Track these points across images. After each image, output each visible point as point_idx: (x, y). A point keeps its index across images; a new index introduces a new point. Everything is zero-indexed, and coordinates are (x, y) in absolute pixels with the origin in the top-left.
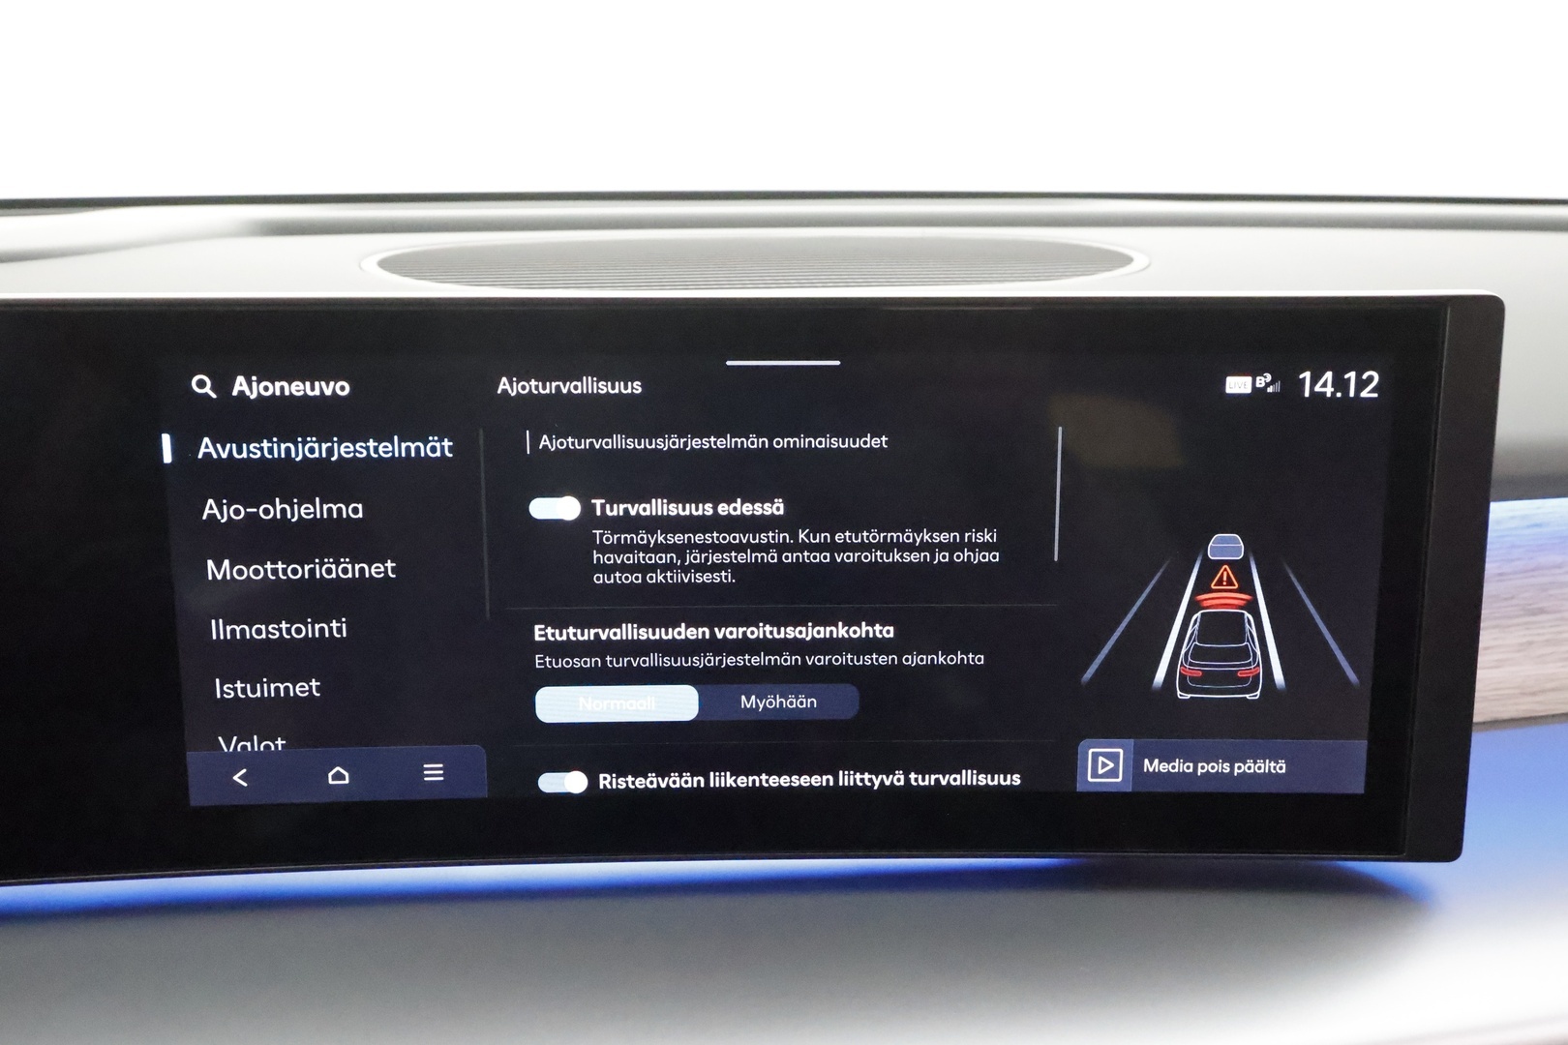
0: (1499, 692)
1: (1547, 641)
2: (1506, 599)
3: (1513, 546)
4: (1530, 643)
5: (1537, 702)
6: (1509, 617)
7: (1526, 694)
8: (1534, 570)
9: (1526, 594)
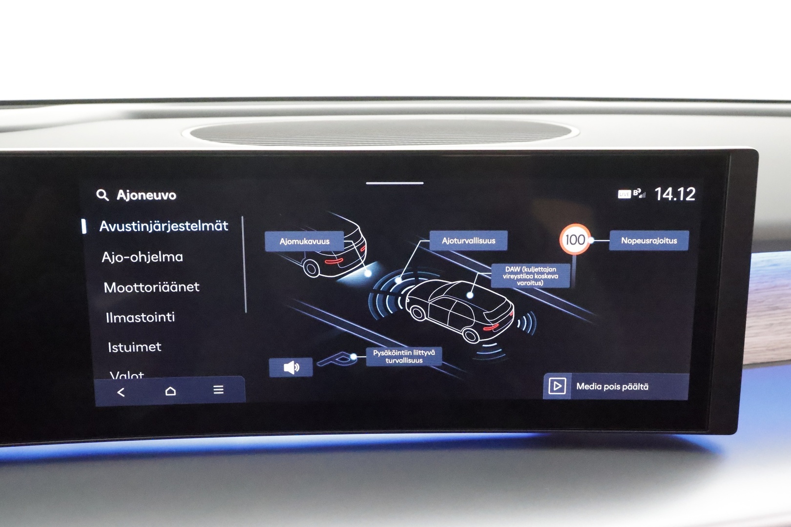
0: (756, 349)
1: (780, 323)
2: (759, 302)
3: (763, 276)
4: (772, 324)
5: (775, 354)
6: (760, 311)
7: (769, 350)
8: (774, 287)
9: (769, 300)
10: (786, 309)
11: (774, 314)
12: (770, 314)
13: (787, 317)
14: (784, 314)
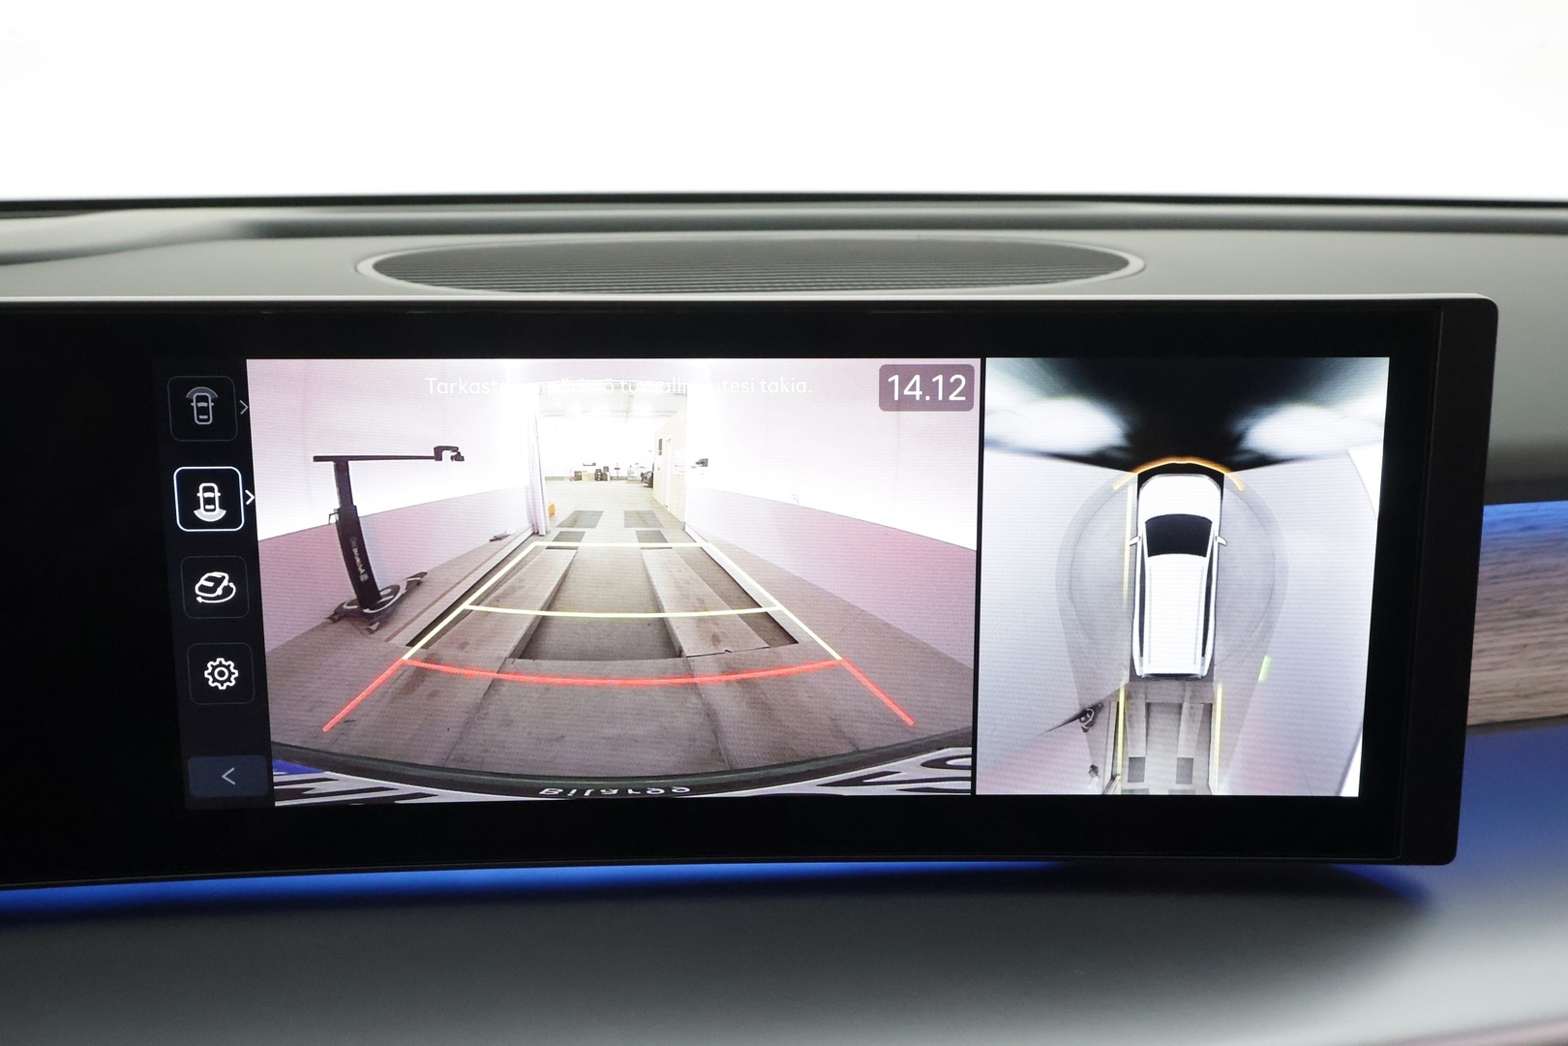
0: (1493, 695)
1: (1540, 643)
2: (1500, 602)
3: (1507, 549)
4: (1525, 646)
5: (1531, 705)
6: (1502, 620)
7: (1519, 696)
8: (1529, 572)
9: (1520, 598)
10: (1553, 614)
11: (1529, 626)
12: (1521, 626)
13: (1555, 631)
14: (1549, 626)
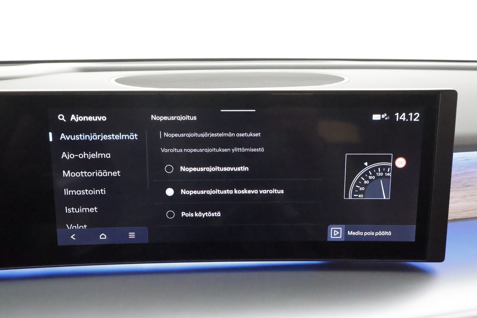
0: (456, 211)
1: (471, 195)
2: (458, 182)
3: (460, 166)
4: (465, 196)
5: (467, 214)
6: (459, 188)
7: (464, 211)
8: (467, 173)
9: (464, 181)
10: (474, 186)
11: (467, 189)
12: (464, 189)
14: (472, 190)
